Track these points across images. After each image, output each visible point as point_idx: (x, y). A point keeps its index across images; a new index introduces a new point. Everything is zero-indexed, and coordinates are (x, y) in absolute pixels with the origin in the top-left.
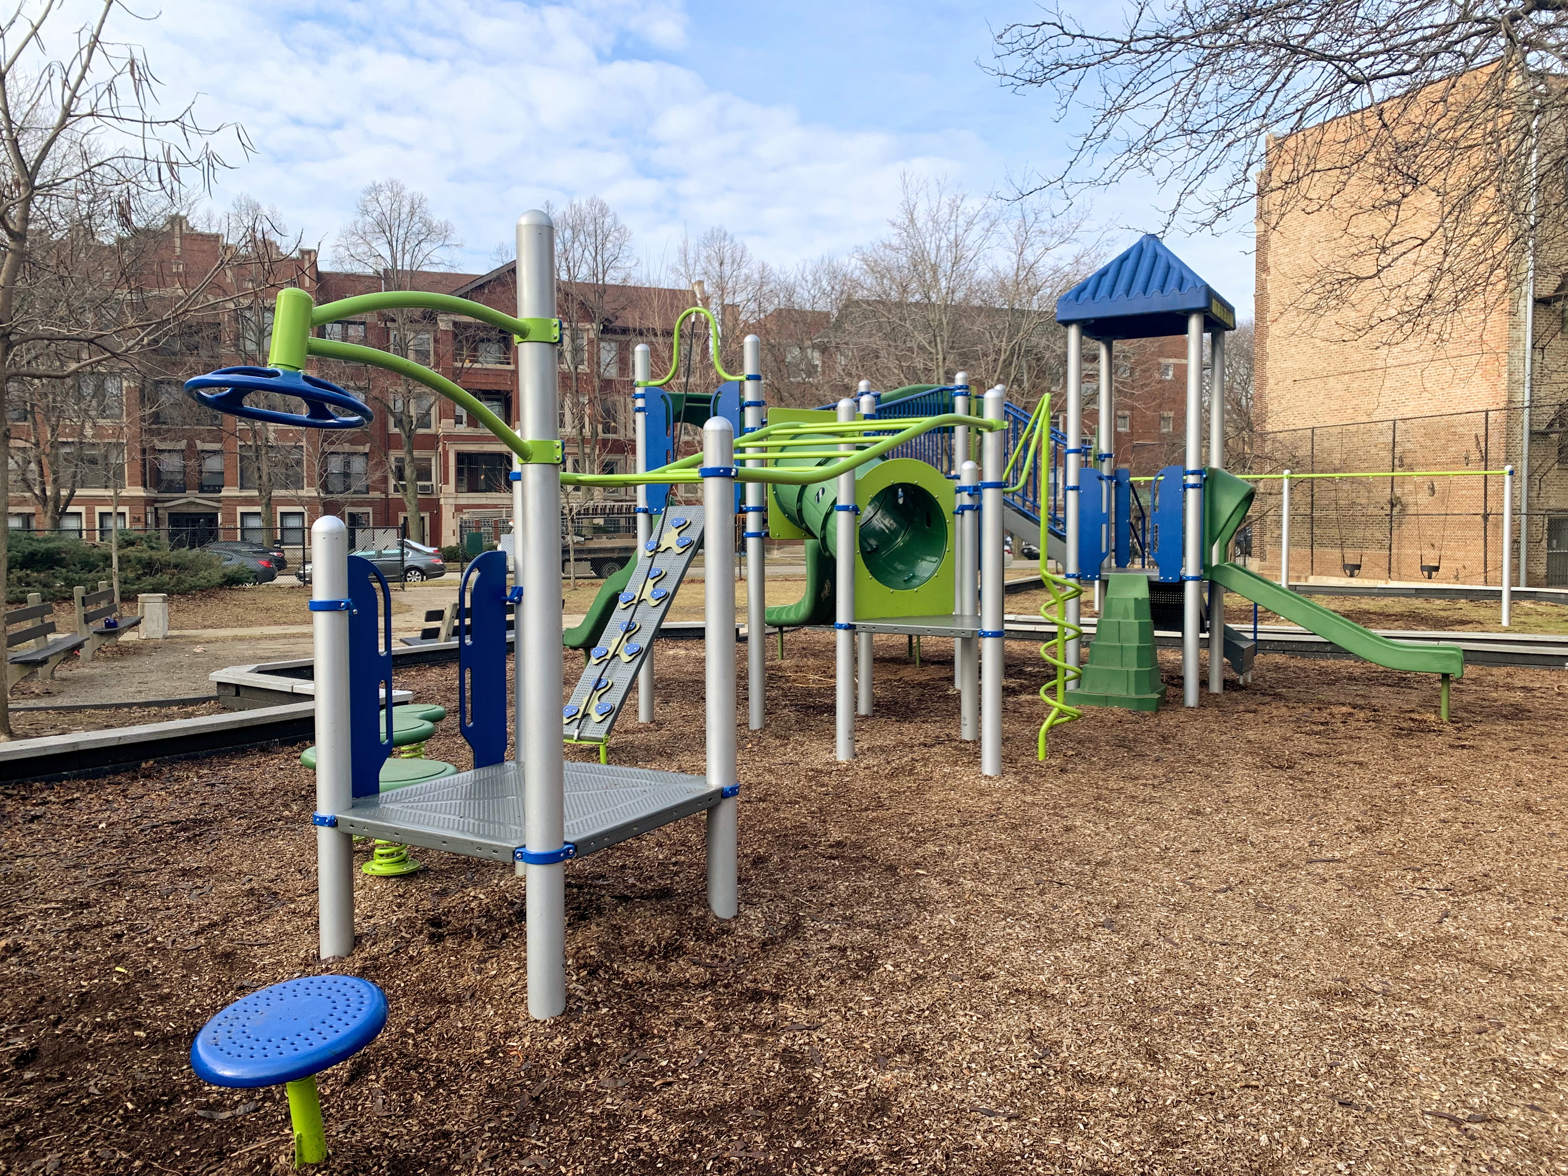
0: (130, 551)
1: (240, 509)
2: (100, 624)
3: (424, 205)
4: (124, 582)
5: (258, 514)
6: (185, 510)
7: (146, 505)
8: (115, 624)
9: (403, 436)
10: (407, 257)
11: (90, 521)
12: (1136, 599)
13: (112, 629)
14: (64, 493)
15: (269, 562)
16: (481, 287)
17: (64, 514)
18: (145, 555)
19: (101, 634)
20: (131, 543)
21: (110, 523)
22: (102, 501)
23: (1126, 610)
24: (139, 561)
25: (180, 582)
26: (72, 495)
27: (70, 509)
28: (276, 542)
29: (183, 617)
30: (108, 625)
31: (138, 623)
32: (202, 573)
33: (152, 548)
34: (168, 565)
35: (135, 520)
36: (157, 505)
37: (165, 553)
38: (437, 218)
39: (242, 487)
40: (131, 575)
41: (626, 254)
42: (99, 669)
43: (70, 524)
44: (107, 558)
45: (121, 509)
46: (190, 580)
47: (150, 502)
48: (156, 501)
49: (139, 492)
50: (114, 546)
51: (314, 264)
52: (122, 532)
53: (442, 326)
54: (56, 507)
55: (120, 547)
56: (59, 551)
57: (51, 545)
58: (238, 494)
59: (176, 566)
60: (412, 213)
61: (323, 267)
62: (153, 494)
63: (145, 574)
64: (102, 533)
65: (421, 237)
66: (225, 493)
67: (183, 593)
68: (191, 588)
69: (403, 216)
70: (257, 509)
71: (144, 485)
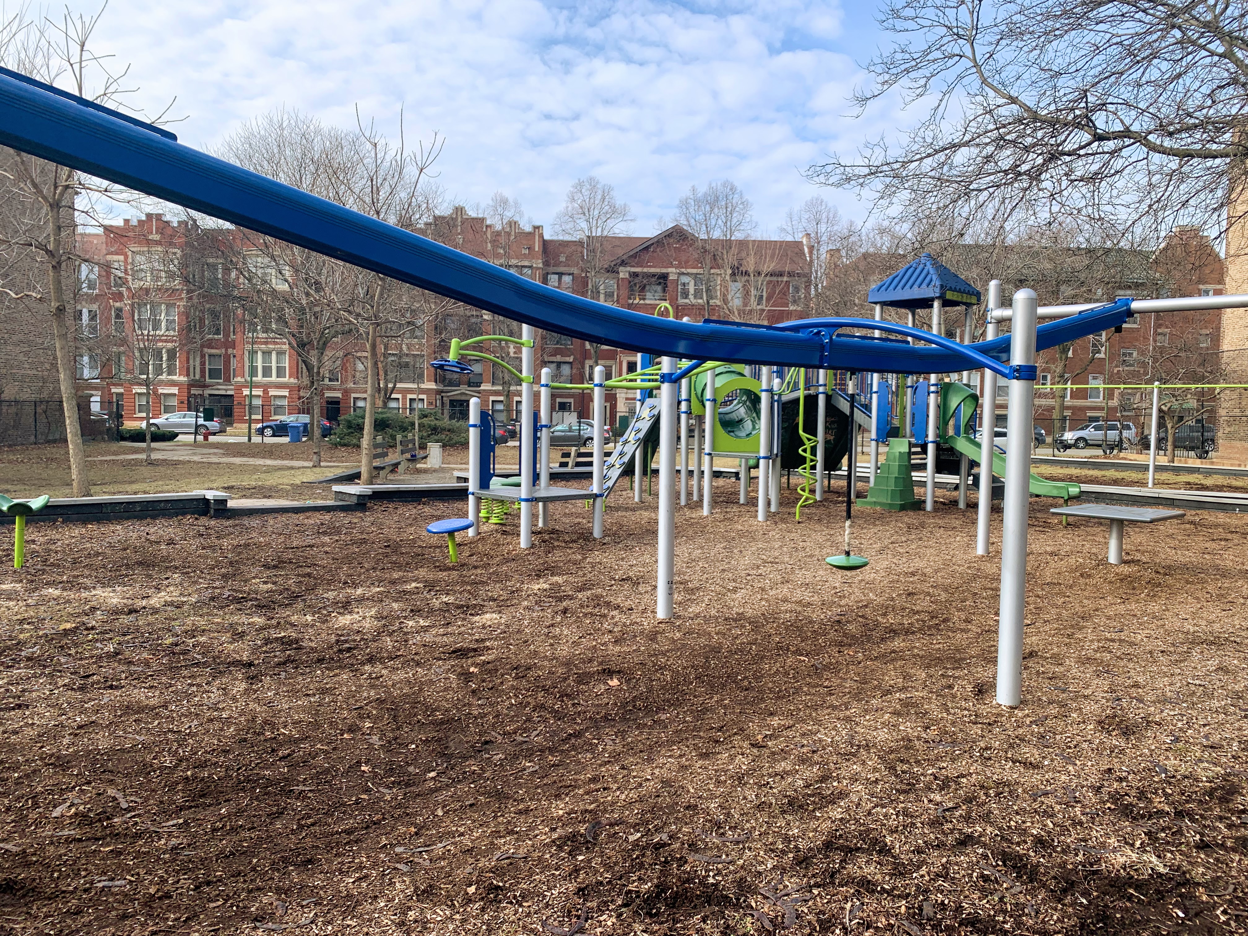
0: (425, 421)
1: (492, 398)
2: (408, 456)
3: (611, 193)
4: (421, 438)
5: (502, 401)
6: (459, 398)
7: (436, 394)
8: (415, 456)
9: (592, 351)
10: (599, 230)
11: (404, 403)
12: (900, 453)
13: (413, 459)
14: (390, 385)
15: (505, 432)
16: (647, 248)
17: (390, 399)
18: (433, 423)
19: (409, 460)
20: (425, 416)
21: (415, 405)
22: (410, 391)
23: (895, 457)
24: (430, 426)
25: (451, 439)
26: (394, 387)
27: (393, 396)
28: (512, 420)
29: (451, 459)
30: (412, 456)
31: (426, 457)
32: (462, 435)
33: (437, 419)
34: (444, 429)
35: (430, 403)
36: (443, 394)
37: (446, 422)
38: (619, 202)
39: (493, 384)
40: (425, 434)
41: (748, 220)
42: (408, 477)
43: (393, 405)
44: (413, 424)
45: (421, 397)
46: (456, 439)
47: (439, 392)
48: (442, 392)
49: (432, 386)
50: (416, 417)
51: (541, 236)
52: (420, 410)
53: (621, 275)
54: (386, 395)
55: (420, 418)
56: (388, 419)
57: (384, 416)
58: (490, 388)
59: (449, 431)
60: (603, 199)
61: (547, 237)
62: (441, 387)
63: (432, 434)
64: (411, 410)
65: (608, 216)
66: (483, 387)
67: (452, 446)
68: (456, 443)
69: (597, 202)
70: (501, 398)
71: (436, 382)
